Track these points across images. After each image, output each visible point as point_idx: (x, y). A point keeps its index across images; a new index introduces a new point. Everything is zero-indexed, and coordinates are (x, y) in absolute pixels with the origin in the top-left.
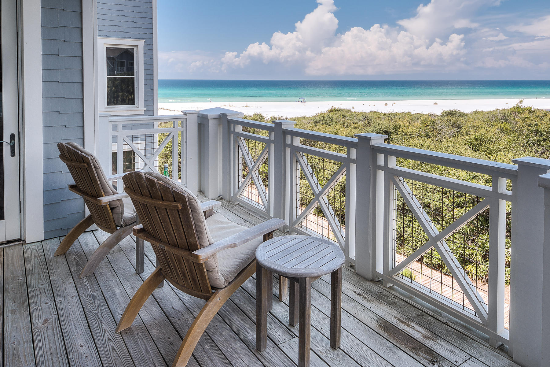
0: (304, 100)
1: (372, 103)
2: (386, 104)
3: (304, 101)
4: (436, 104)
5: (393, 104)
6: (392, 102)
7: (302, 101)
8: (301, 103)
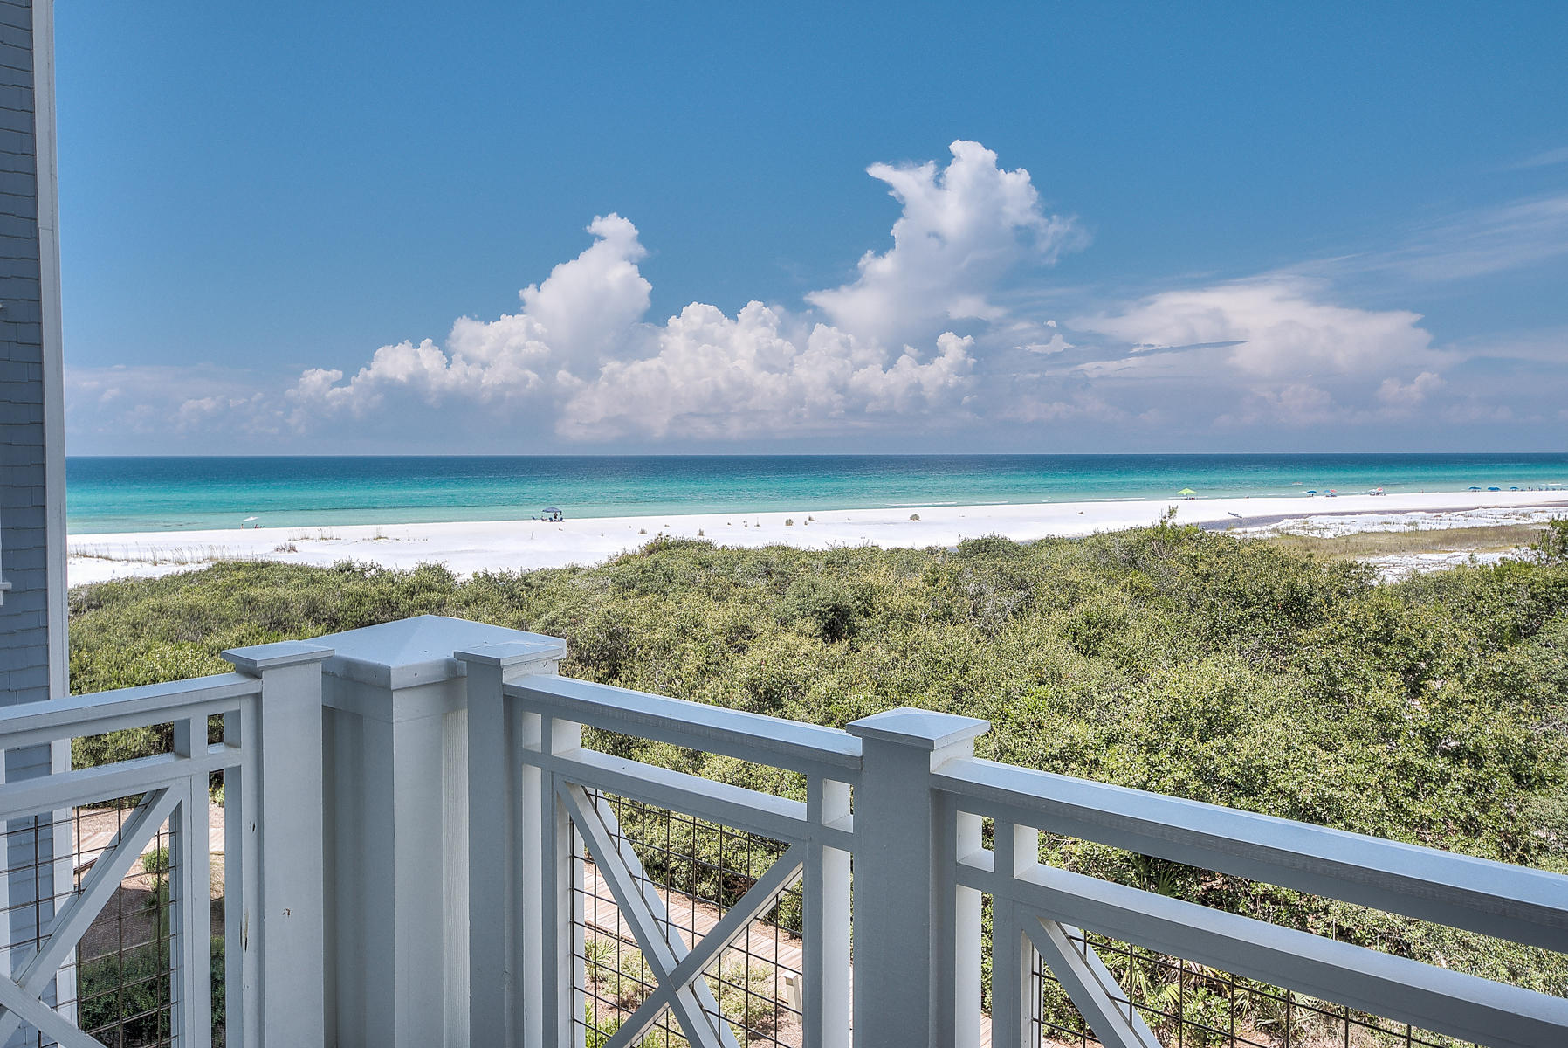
0: (558, 513)
1: (752, 517)
2: (789, 522)
3: (559, 518)
4: (915, 517)
5: (808, 522)
6: (805, 515)
7: (554, 519)
8: (548, 523)
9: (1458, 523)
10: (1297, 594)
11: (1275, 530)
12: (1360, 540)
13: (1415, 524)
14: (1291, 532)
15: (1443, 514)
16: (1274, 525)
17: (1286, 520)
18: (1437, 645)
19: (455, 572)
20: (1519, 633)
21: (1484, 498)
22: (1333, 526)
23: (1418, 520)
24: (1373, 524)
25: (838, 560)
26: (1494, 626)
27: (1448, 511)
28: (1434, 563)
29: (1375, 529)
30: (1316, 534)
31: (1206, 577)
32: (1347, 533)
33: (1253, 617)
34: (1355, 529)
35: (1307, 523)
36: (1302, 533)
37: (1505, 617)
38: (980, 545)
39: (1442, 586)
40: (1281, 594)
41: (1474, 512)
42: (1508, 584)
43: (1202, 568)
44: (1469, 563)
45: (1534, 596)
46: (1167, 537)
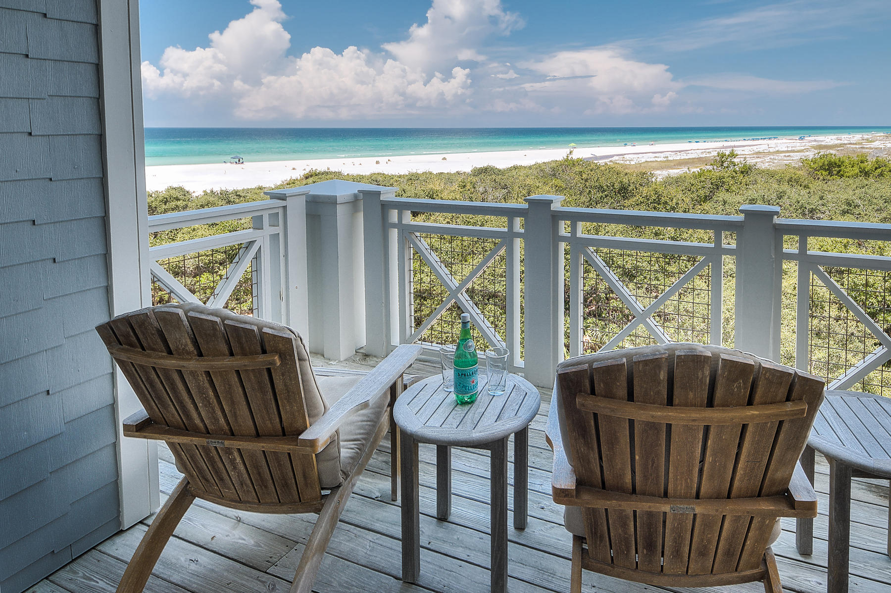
0: (241, 159)
1: (357, 161)
2: (377, 162)
3: (241, 161)
4: (444, 159)
5: (388, 162)
6: (386, 159)
7: (238, 162)
8: (234, 165)
9: (684, 156)
10: (624, 185)
11: (611, 161)
12: (645, 164)
13: (667, 157)
14: (617, 162)
15: (679, 154)
16: (611, 159)
17: (615, 157)
18: (677, 204)
19: (191, 191)
20: (706, 199)
21: (694, 145)
22: (634, 159)
23: (669, 156)
24: (650, 158)
25: (413, 178)
26: (698, 196)
27: (680, 151)
28: (675, 172)
29: (652, 160)
30: (628, 162)
31: (586, 180)
32: (640, 162)
33: (606, 196)
34: (643, 160)
35: (624, 158)
36: (622, 162)
37: (702, 192)
38: (482, 170)
39: (678, 181)
40: (617, 186)
41: (690, 152)
42: (703, 179)
43: (584, 176)
44: (688, 171)
45: (712, 184)
46: (569, 164)
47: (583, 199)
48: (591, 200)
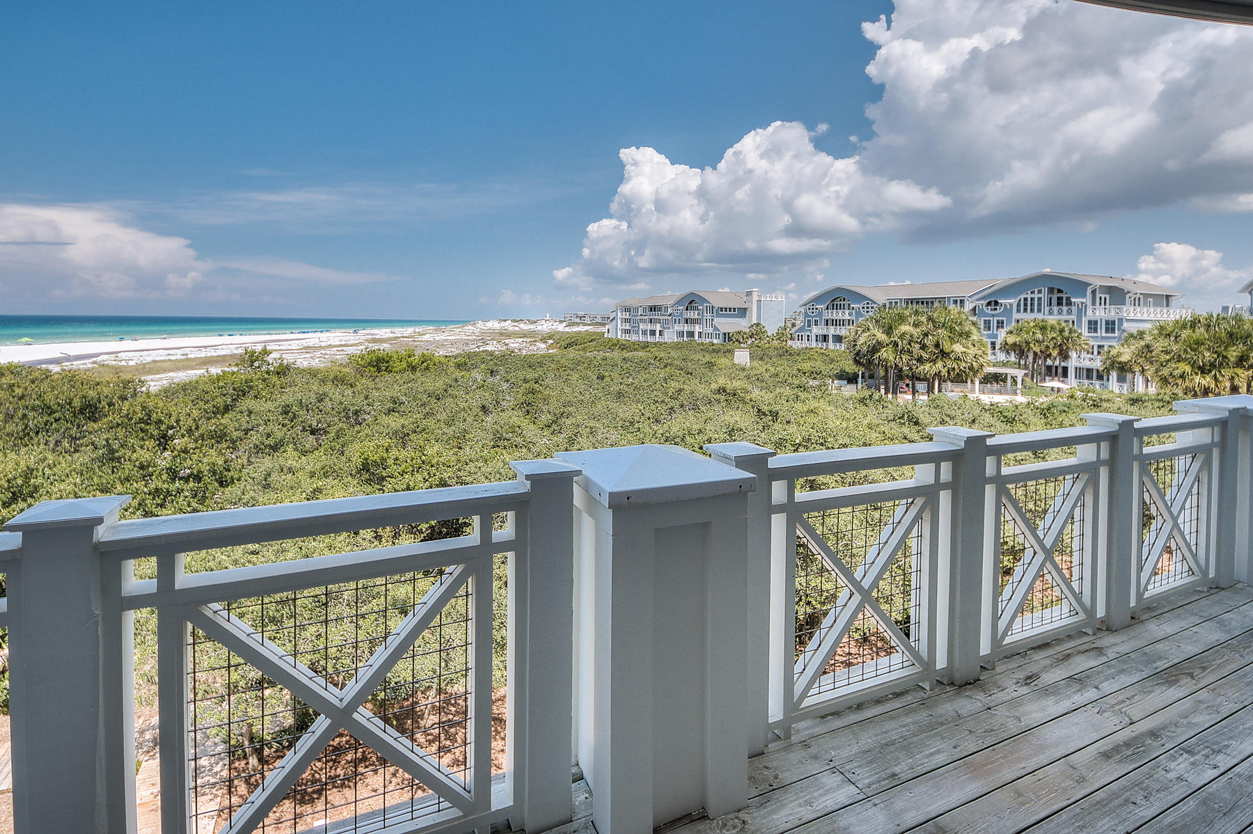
9: (211, 353)
10: (89, 402)
11: (94, 363)
12: (152, 365)
13: (187, 355)
14: (106, 363)
15: (203, 349)
16: (95, 359)
17: (102, 356)
18: (178, 421)
20: (227, 409)
21: (226, 339)
22: (135, 358)
23: (188, 352)
24: (160, 356)
26: (214, 406)
27: (205, 347)
28: (181, 376)
29: (162, 358)
30: (124, 363)
31: (21, 398)
32: (144, 362)
33: (56, 420)
34: (149, 359)
35: (117, 357)
36: (114, 363)
37: (220, 401)
39: (185, 388)
40: (77, 403)
41: (219, 347)
42: (221, 384)
43: (18, 391)
44: (206, 373)
45: (234, 389)
47: (10, 427)
48: (26, 427)
